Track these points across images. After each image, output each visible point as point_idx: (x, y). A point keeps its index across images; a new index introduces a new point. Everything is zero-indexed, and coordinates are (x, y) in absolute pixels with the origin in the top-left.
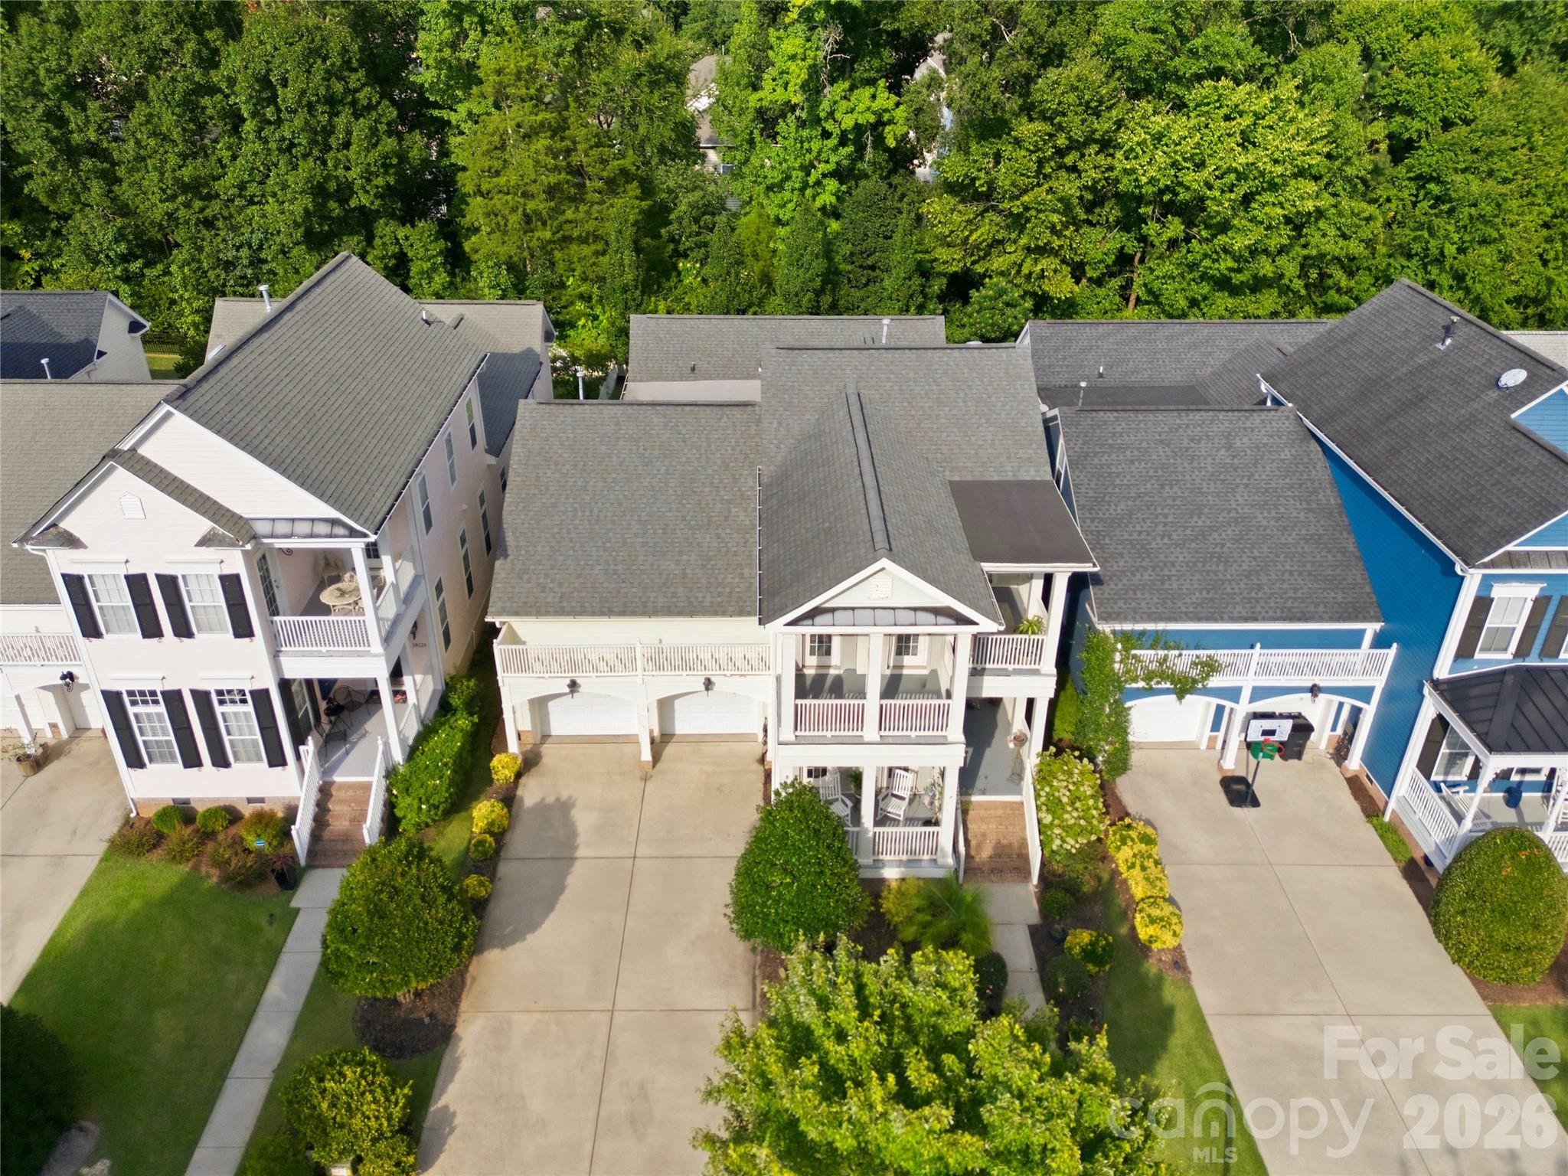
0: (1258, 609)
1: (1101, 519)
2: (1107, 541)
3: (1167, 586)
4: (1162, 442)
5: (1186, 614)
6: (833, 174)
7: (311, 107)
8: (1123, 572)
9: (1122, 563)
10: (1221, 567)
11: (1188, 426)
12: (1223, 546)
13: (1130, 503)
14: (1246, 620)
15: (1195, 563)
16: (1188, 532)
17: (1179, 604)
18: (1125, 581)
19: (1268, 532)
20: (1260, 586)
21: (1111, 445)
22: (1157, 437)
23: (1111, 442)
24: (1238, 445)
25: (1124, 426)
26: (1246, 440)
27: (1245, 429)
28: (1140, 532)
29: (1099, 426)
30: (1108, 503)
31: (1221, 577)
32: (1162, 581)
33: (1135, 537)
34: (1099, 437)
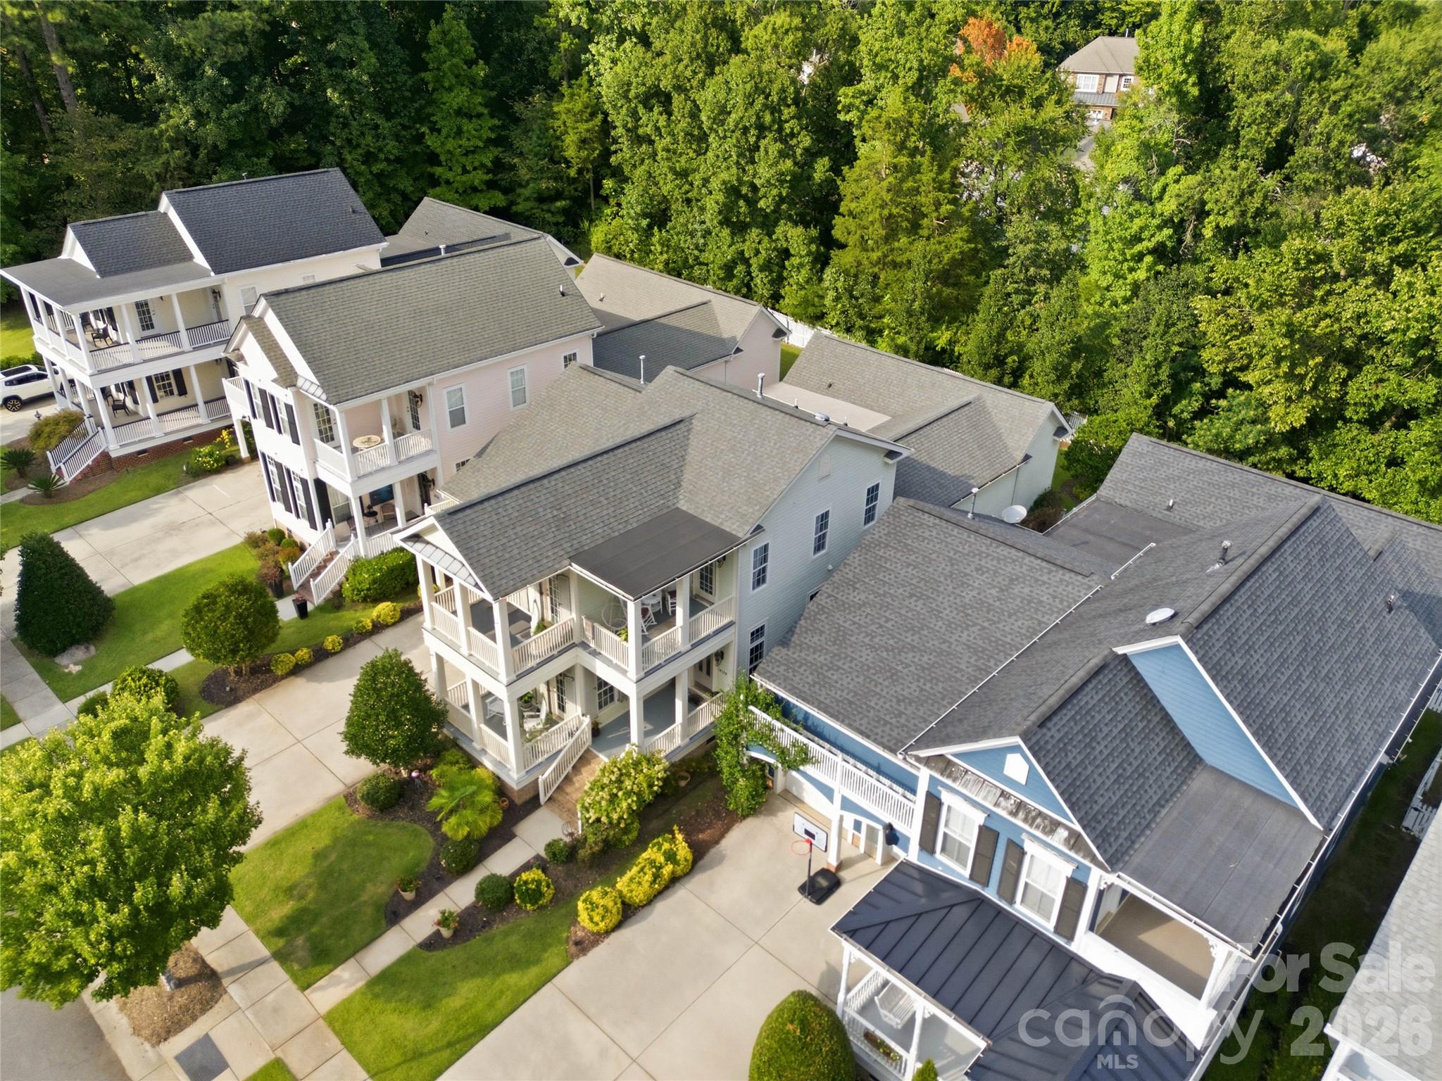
0: (879, 731)
1: (836, 599)
2: (823, 617)
3: (829, 674)
4: (951, 559)
5: (820, 702)
6: (1151, 252)
7: (745, 130)
8: (809, 647)
9: (815, 639)
10: (886, 683)
11: (988, 555)
12: (908, 666)
13: (871, 597)
14: (862, 733)
15: (869, 668)
16: (891, 642)
17: (823, 693)
18: (803, 655)
19: (958, 675)
20: (900, 714)
21: (906, 545)
22: (951, 554)
23: (909, 542)
24: (1016, 591)
25: (934, 534)
26: (1027, 590)
27: (1037, 580)
28: (854, 623)
29: (914, 525)
30: (855, 589)
31: (878, 690)
32: (830, 669)
33: (846, 625)
34: (904, 534)
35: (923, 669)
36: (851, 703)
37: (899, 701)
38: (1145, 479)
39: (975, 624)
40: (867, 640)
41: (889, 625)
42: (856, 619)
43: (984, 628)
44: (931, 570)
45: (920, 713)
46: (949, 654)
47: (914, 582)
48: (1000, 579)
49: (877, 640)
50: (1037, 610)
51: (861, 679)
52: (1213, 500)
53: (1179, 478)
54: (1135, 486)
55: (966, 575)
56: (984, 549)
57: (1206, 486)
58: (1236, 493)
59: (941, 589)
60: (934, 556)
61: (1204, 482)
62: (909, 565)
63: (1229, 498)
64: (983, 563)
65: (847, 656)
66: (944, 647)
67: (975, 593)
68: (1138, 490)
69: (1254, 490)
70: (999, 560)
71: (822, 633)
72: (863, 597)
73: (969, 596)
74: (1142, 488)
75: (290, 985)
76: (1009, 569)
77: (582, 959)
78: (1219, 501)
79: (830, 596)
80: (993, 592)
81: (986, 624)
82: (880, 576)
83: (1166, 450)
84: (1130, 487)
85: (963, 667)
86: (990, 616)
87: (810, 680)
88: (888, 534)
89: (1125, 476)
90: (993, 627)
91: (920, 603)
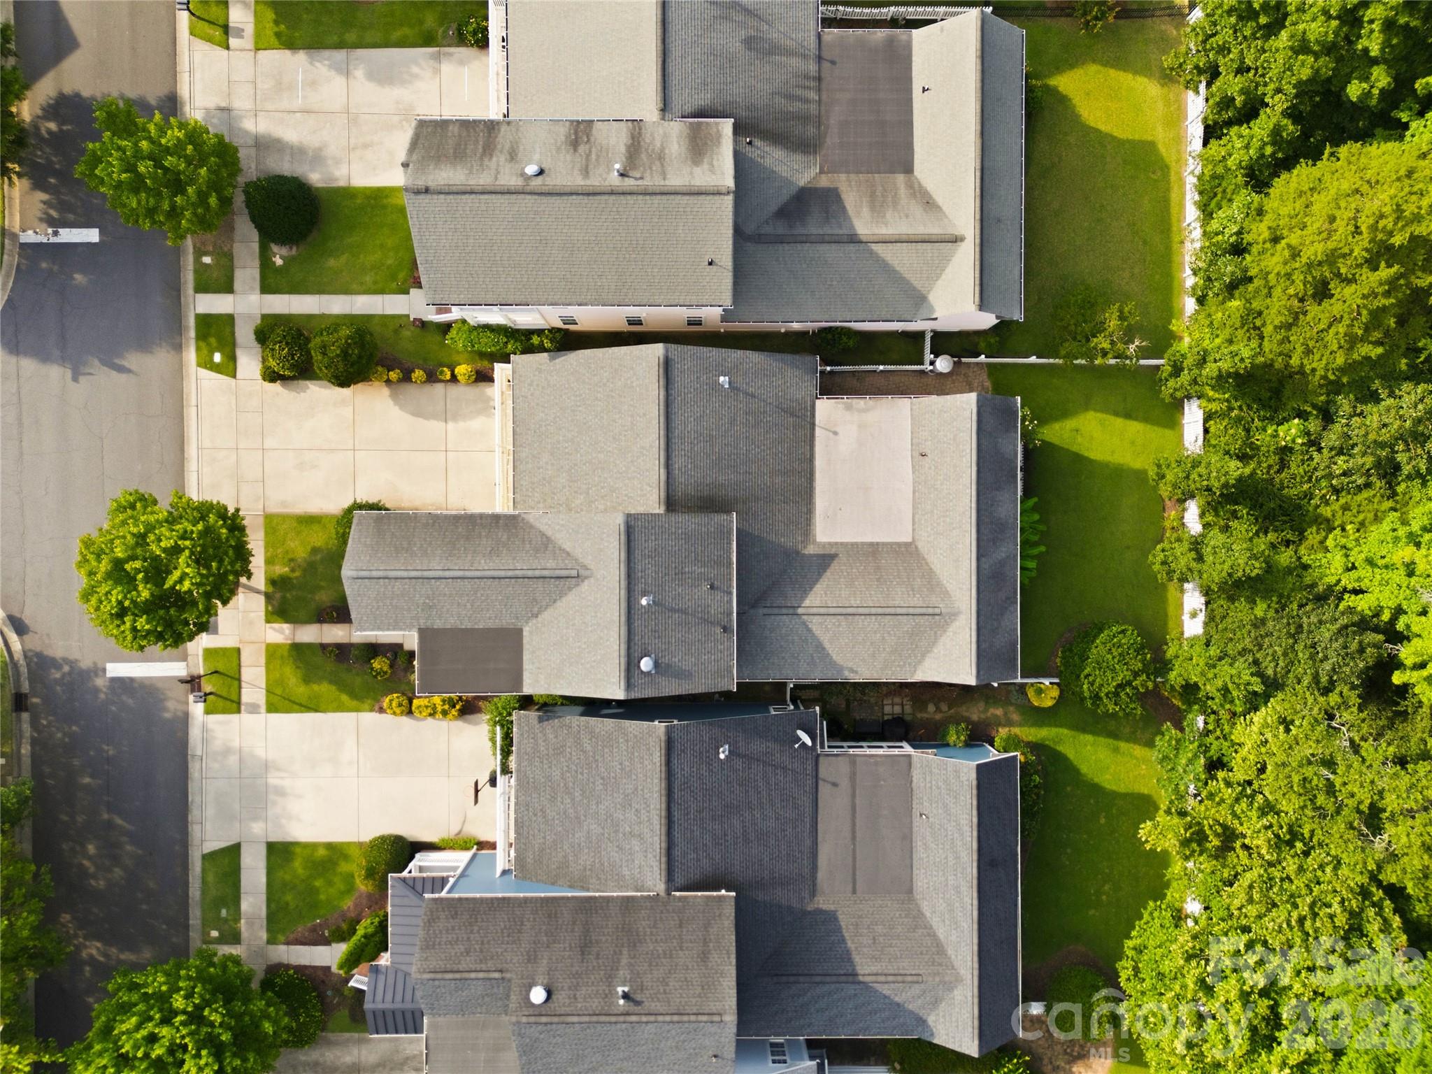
3: (537, 759)
4: (636, 789)
10: (548, 796)
12: (562, 803)
15: (551, 781)
16: (571, 784)
20: (535, 815)
21: (633, 754)
22: (640, 788)
23: (636, 754)
24: (634, 842)
25: (649, 767)
26: (637, 848)
27: (646, 851)
28: (571, 754)
29: (649, 749)
30: (591, 739)
31: (542, 794)
32: (539, 757)
33: (568, 750)
34: (639, 747)
35: (565, 813)
36: (528, 783)
37: (541, 810)
38: (938, 788)
39: (603, 828)
40: (565, 769)
41: (580, 776)
42: (574, 753)
43: (603, 834)
44: (624, 781)
45: (542, 826)
46: (579, 823)
47: (612, 774)
48: (637, 828)
49: (568, 775)
50: (627, 861)
51: (543, 780)
52: (941, 846)
53: (949, 815)
54: (931, 782)
55: (630, 805)
56: (652, 807)
57: (950, 837)
58: (951, 861)
59: (615, 795)
60: (634, 777)
61: (953, 835)
62: (621, 764)
63: (946, 858)
64: (643, 811)
65: (551, 763)
66: (582, 818)
67: (622, 817)
68: (928, 785)
69: (959, 875)
70: (649, 820)
71: (556, 737)
72: (589, 748)
73: (619, 815)
74: (931, 788)
75: (263, 614)
76: (646, 830)
77: (377, 714)
78: (941, 851)
79: (579, 726)
80: (628, 829)
81: (606, 835)
82: (606, 750)
83: (969, 797)
84: (928, 779)
85: (577, 836)
86: (612, 835)
87: (528, 750)
88: (636, 736)
89: (936, 771)
90: (606, 840)
91: (601, 787)
